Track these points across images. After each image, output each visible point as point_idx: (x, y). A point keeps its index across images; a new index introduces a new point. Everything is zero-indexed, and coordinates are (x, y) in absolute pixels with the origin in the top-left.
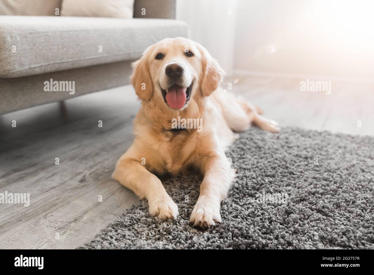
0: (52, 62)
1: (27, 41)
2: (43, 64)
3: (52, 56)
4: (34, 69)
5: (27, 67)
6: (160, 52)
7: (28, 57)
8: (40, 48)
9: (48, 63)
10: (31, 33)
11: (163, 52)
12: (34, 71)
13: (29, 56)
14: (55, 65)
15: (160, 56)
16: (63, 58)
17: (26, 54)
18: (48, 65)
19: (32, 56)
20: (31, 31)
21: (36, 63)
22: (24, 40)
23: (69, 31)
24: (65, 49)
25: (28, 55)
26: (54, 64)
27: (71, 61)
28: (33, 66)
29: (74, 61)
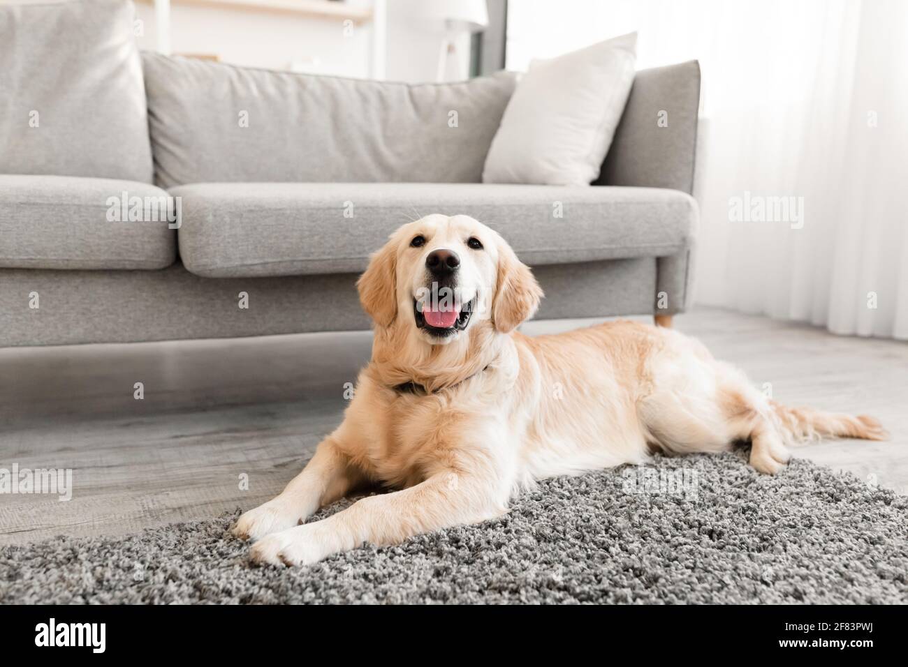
0: (287, 258)
1: (241, 223)
2: (270, 260)
3: (287, 248)
4: (252, 267)
5: (238, 263)
6: (422, 233)
7: (240, 248)
8: (265, 234)
9: (279, 259)
10: (251, 211)
11: (425, 235)
12: (252, 270)
13: (242, 246)
14: (295, 263)
15: (419, 241)
16: (312, 253)
17: (237, 242)
18: (280, 262)
19: (247, 245)
20: (253, 208)
21: (255, 258)
22: (237, 220)
23: (329, 208)
24: (316, 238)
25: (240, 244)
26: (293, 261)
27: (329, 259)
28: (249, 262)
29: (336, 260)
